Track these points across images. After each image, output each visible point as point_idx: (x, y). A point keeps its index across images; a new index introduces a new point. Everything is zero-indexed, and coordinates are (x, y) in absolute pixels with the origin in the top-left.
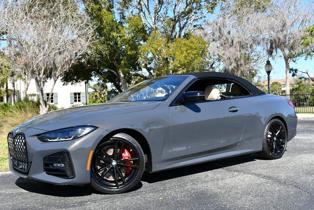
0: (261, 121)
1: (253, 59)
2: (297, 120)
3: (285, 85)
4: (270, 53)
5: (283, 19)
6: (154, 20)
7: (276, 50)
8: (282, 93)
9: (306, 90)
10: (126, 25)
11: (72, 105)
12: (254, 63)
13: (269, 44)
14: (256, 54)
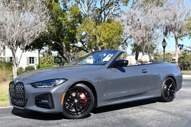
0: (161, 79)
1: (154, 38)
2: (182, 79)
3: (175, 55)
4: (165, 34)
5: (175, 12)
6: (87, 10)
7: (169, 32)
8: (173, 61)
9: (189, 59)
10: (68, 12)
11: (28, 65)
12: (155, 41)
13: (165, 29)
14: (156, 34)
